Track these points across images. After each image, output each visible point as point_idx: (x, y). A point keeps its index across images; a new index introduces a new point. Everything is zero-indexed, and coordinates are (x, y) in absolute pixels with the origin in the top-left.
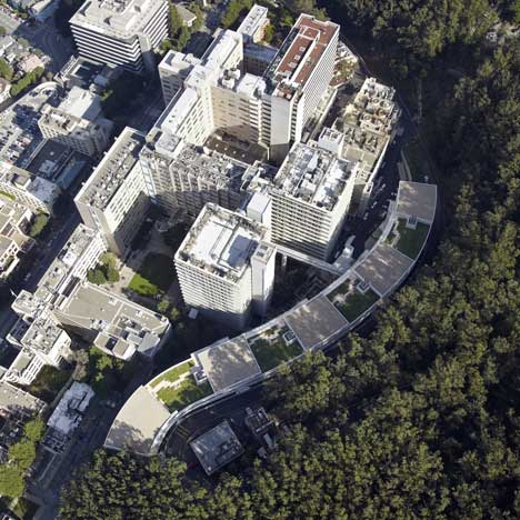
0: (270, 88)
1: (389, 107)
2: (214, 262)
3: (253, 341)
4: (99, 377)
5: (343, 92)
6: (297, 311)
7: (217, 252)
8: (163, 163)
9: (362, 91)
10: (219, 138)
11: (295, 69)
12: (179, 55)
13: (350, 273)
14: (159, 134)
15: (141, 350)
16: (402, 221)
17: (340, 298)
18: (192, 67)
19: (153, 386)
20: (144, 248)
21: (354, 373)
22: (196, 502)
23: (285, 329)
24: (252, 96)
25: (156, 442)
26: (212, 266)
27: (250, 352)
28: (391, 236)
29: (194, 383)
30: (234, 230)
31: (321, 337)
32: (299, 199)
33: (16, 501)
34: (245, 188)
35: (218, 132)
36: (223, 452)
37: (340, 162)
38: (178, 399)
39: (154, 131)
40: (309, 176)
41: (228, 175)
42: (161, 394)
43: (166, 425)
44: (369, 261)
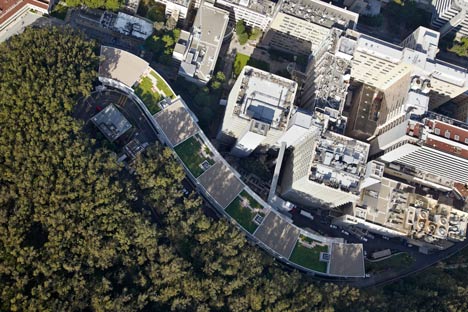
0: (419, 118)
1: (439, 234)
2: (248, 95)
3: (198, 139)
4: (156, 38)
5: (455, 198)
6: (228, 169)
7: (257, 97)
8: (330, 47)
9: (455, 211)
10: (375, 95)
11: (444, 137)
12: (436, 41)
13: (268, 208)
14: (355, 39)
15: (182, 65)
16: (326, 248)
17: (245, 202)
18: (425, 52)
19: (152, 73)
20: (272, 59)
21: (169, 203)
22: (62, 104)
23: (211, 162)
24: (408, 105)
25: (110, 80)
26: (245, 95)
27: (187, 137)
28: (310, 241)
29: (158, 101)
30: (279, 107)
31: (210, 189)
32: (315, 153)
33: (65, 4)
34: (318, 110)
35: (381, 93)
36: (108, 127)
37: (357, 183)
38: (145, 92)
39: (357, 34)
40: (337, 158)
41: (329, 98)
42: (146, 80)
43: (122, 85)
44: (281, 221)
